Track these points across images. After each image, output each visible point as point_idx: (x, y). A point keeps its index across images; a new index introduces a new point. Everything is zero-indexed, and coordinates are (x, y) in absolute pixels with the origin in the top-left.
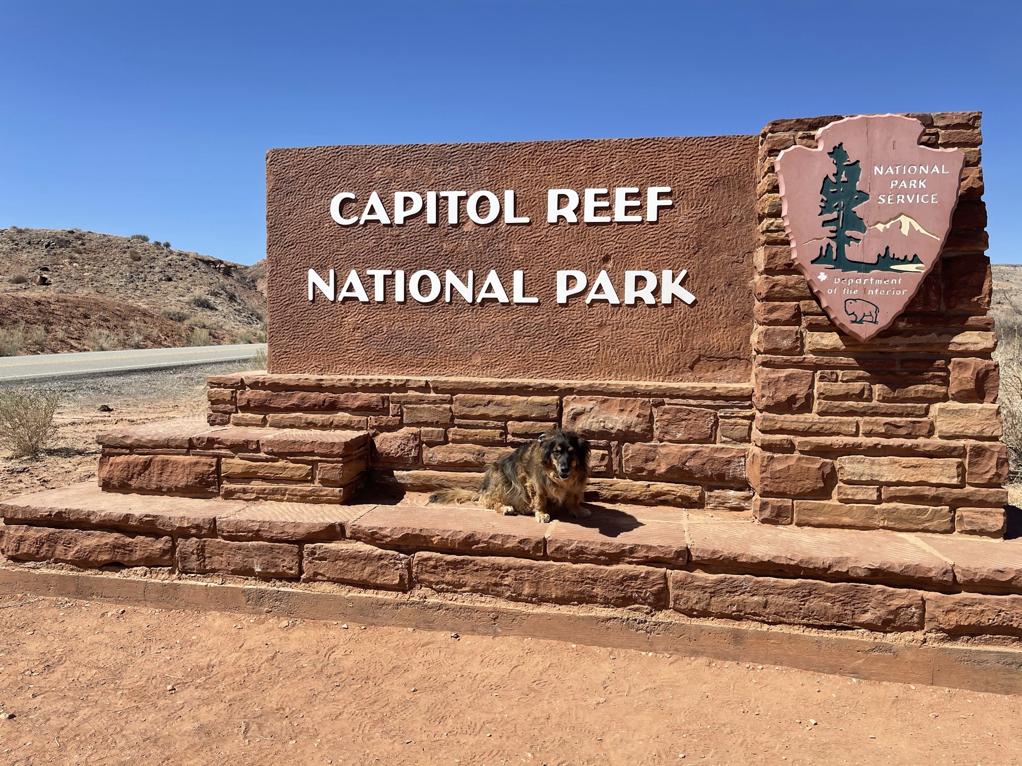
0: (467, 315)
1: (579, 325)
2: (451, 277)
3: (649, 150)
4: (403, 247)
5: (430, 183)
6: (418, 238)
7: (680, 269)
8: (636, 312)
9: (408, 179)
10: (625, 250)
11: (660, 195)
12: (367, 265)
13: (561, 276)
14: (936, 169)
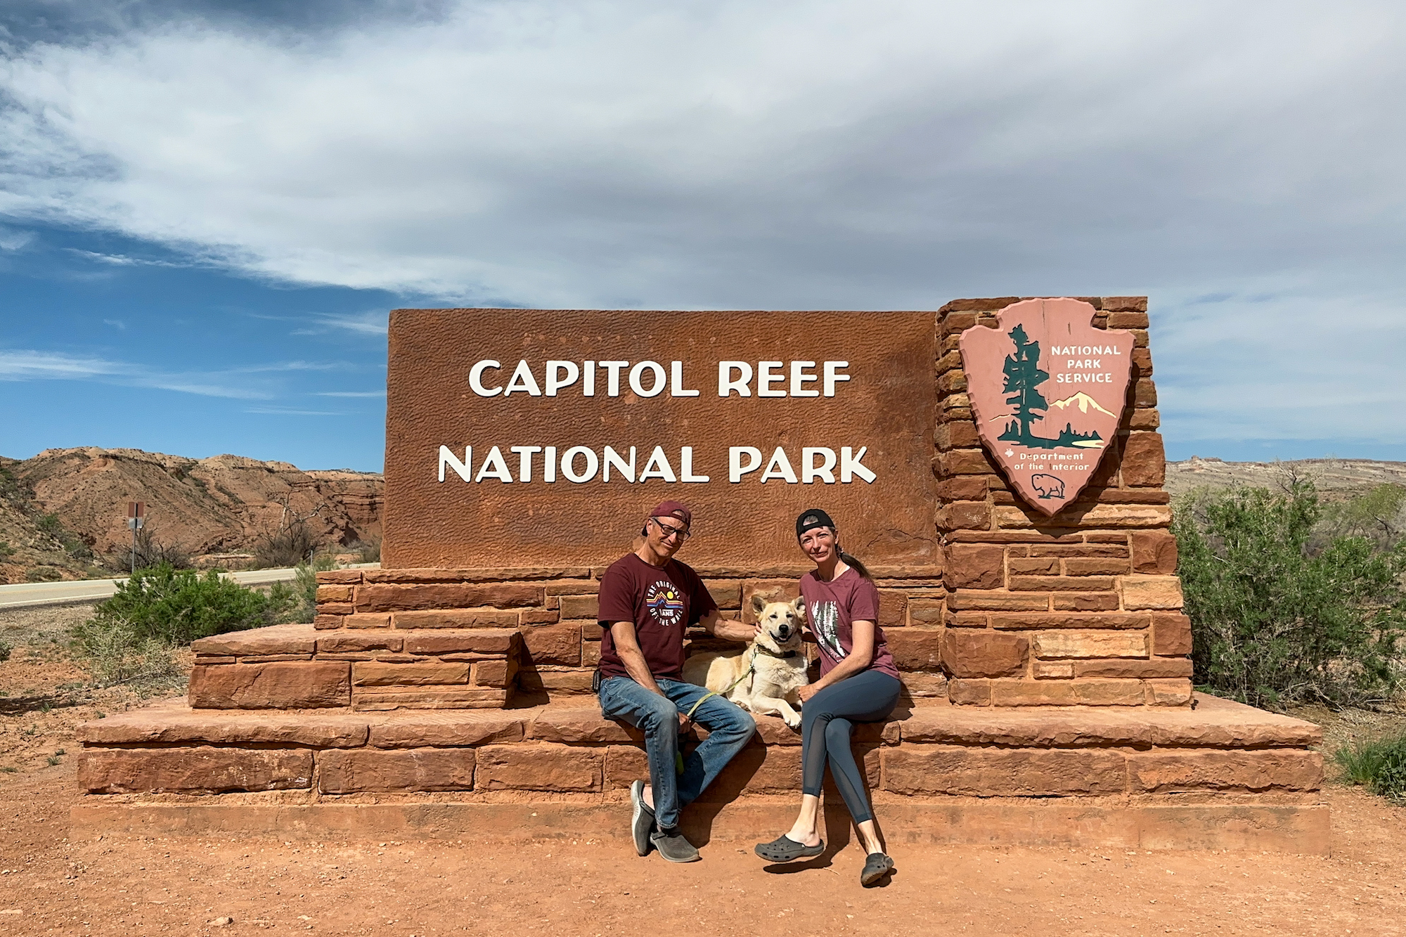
0: (628, 496)
1: (754, 505)
2: (610, 454)
3: (824, 323)
4: (555, 421)
5: (588, 352)
6: (573, 411)
7: (859, 445)
8: (814, 491)
9: (562, 347)
10: (802, 426)
11: (838, 370)
12: (511, 441)
13: (735, 452)
14: (1108, 350)
